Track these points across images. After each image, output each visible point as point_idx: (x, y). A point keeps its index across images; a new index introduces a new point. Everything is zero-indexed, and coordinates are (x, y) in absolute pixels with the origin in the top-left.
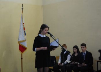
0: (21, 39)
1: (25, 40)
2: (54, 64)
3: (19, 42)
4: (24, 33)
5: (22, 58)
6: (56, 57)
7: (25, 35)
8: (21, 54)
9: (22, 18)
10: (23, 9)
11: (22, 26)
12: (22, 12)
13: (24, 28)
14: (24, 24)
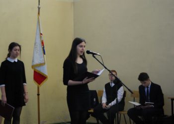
0: (37, 62)
1: (44, 63)
2: (94, 104)
3: (33, 67)
4: (42, 52)
5: (38, 95)
6: (97, 91)
7: (44, 53)
8: (37, 86)
9: (39, 25)
10: (40, 9)
11: (39, 39)
12: (39, 13)
13: (42, 43)
14: (41, 34)
